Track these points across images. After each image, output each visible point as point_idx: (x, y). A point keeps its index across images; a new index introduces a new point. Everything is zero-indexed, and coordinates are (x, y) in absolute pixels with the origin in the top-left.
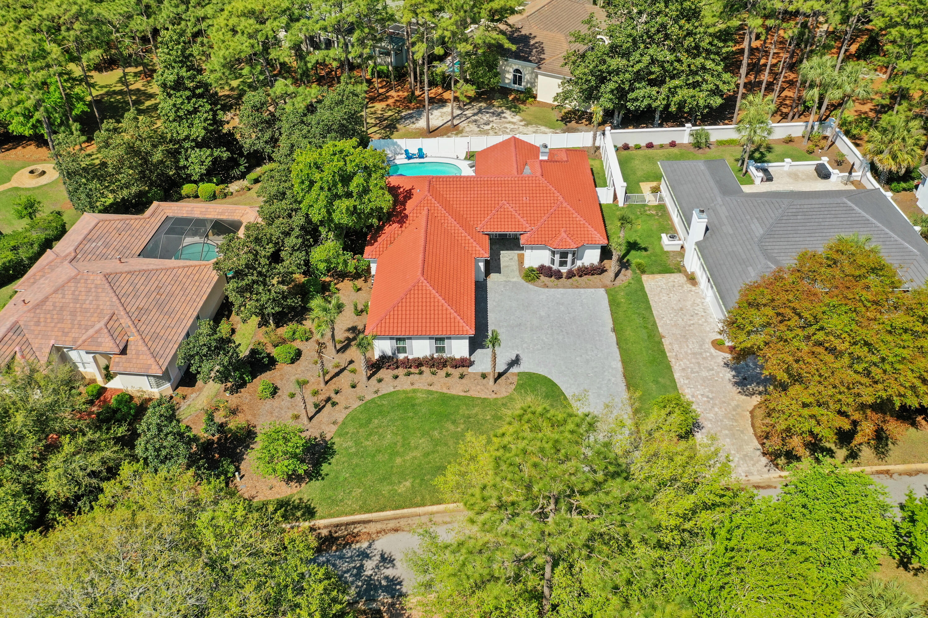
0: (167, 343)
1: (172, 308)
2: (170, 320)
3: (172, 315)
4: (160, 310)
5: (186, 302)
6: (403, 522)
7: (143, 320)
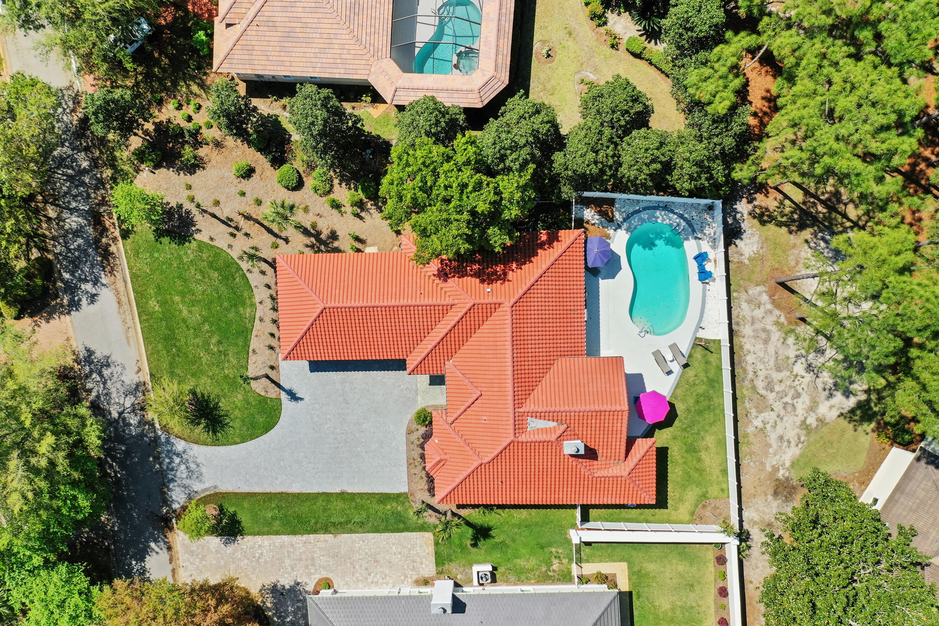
0: (248, 62)
1: (291, 49)
2: (276, 54)
3: (283, 54)
4: (281, 39)
5: (308, 60)
6: (126, 307)
7: (261, 28)
